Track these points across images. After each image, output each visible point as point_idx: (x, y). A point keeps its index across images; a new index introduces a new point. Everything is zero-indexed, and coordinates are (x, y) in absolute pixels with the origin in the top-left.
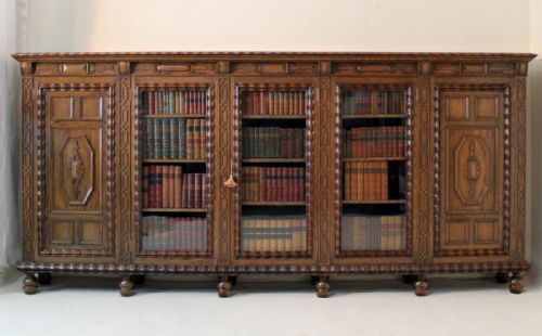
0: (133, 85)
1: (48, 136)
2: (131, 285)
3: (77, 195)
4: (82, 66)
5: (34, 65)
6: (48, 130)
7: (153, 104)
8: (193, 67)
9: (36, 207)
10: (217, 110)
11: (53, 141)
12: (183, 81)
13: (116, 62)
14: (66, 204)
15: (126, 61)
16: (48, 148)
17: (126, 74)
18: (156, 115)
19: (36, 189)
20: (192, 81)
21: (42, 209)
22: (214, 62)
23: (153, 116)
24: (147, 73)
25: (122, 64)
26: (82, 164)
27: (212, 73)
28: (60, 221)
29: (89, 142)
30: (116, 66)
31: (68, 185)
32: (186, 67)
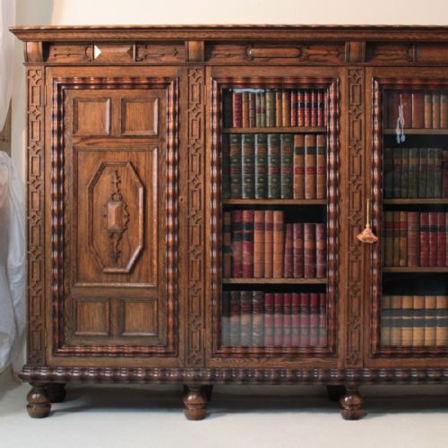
0: (209, 80)
1: (69, 163)
2: (201, 401)
3: (116, 257)
4: (125, 50)
5: (47, 46)
6: (68, 151)
7: (240, 112)
8: (306, 51)
9: (49, 277)
10: (344, 119)
11: (76, 171)
12: (289, 74)
13: (181, 42)
14: (99, 271)
15: (198, 40)
16: (69, 183)
17: (197, 61)
18: (244, 129)
19: (49, 249)
20: (304, 73)
21: (59, 280)
22: (341, 43)
23: (239, 130)
24: (231, 60)
25: (192, 44)
26: (124, 207)
27: (336, 61)
28: (88, 300)
29: (137, 172)
30: (181, 49)
31: (102, 240)
32: (294, 52)
